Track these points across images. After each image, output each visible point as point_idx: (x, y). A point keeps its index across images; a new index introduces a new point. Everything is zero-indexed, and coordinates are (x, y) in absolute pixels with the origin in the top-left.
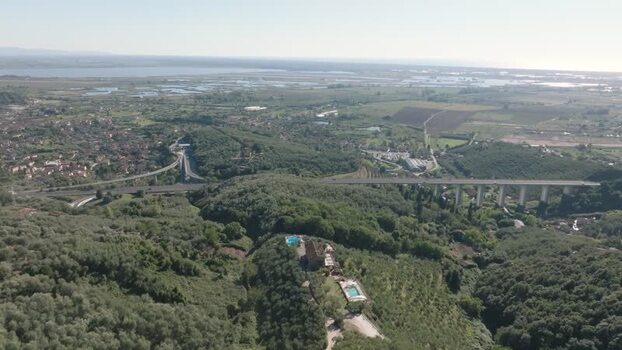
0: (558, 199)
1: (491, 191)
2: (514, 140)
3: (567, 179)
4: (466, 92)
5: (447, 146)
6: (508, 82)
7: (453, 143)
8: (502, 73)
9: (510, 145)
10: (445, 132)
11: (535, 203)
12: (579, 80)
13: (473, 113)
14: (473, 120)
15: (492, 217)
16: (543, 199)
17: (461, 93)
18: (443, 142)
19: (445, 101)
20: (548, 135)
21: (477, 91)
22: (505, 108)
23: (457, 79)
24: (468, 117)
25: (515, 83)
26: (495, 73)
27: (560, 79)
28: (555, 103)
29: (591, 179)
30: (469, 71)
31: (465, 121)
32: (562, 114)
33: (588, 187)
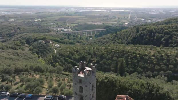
0: (99, 33)
1: (85, 34)
2: (89, 23)
3: (100, 29)
4: (76, 13)
5: (73, 26)
6: (86, 10)
7: (74, 25)
8: (85, 8)
9: (88, 24)
10: (72, 23)
11: (94, 35)
12: (102, 9)
13: (79, 18)
14: (79, 19)
15: (85, 38)
16: (96, 34)
17: (75, 13)
18: (72, 25)
19: (71, 15)
20: (96, 22)
21: (78, 13)
22: (86, 16)
23: (73, 10)
24: (78, 19)
25: (88, 10)
26: (83, 8)
27: (98, 9)
28: (97, 15)
29: (105, 28)
30: (76, 8)
31: (77, 20)
32: (99, 17)
33: (104, 30)
